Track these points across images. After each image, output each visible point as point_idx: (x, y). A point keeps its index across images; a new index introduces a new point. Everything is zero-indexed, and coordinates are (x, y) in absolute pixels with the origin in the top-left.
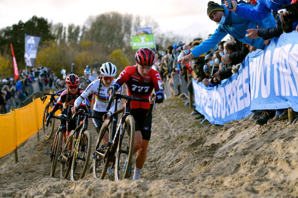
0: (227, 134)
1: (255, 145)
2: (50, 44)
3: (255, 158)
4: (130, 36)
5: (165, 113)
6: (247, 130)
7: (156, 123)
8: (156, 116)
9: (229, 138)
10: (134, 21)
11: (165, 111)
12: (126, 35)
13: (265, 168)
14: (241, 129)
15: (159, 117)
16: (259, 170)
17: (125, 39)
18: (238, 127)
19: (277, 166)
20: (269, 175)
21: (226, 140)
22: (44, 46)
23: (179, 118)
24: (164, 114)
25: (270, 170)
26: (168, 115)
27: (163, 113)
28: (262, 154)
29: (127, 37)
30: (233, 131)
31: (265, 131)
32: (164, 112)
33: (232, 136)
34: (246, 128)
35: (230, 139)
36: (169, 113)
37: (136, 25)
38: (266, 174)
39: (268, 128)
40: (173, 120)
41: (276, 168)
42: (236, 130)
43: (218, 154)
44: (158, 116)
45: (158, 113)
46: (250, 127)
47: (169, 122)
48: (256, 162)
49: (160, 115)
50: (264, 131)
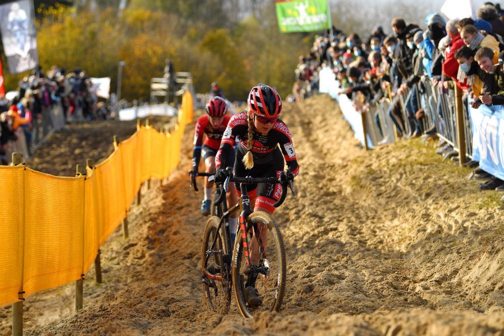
2: (60, 17)
5: (404, 176)
7: (389, 197)
8: (385, 183)
11: (401, 170)
15: (393, 185)
22: (46, 21)
23: (443, 188)
24: (401, 178)
26: (411, 181)
27: (399, 177)
32: (401, 175)
36: (414, 176)
40: (428, 192)
44: (388, 182)
45: (386, 175)
47: (420, 195)
49: (393, 179)
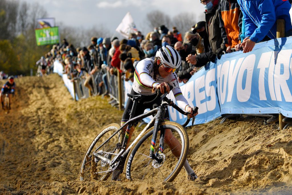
0: (198, 138)
1: (249, 149)
3: (259, 162)
4: (15, 25)
5: (92, 114)
6: (223, 135)
7: (85, 125)
9: (201, 142)
10: (19, 9)
11: (91, 111)
12: (10, 24)
13: (278, 172)
14: (214, 133)
15: (87, 119)
16: (271, 173)
17: (9, 29)
18: (210, 131)
19: (289, 170)
20: (282, 179)
21: (198, 144)
23: (111, 120)
25: (283, 174)
26: (96, 117)
27: (90, 114)
28: (266, 158)
29: (12, 26)
30: (205, 135)
31: (250, 136)
32: (91, 114)
33: (205, 140)
34: (220, 132)
35: (203, 143)
36: (97, 114)
37: (22, 14)
38: (279, 177)
39: (253, 133)
40: (104, 122)
41: (288, 172)
42: (209, 134)
43: (197, 158)
44: (84, 117)
45: (84, 114)
46: (225, 131)
47: (100, 124)
48: (260, 166)
49: (87, 116)
50: (248, 136)
